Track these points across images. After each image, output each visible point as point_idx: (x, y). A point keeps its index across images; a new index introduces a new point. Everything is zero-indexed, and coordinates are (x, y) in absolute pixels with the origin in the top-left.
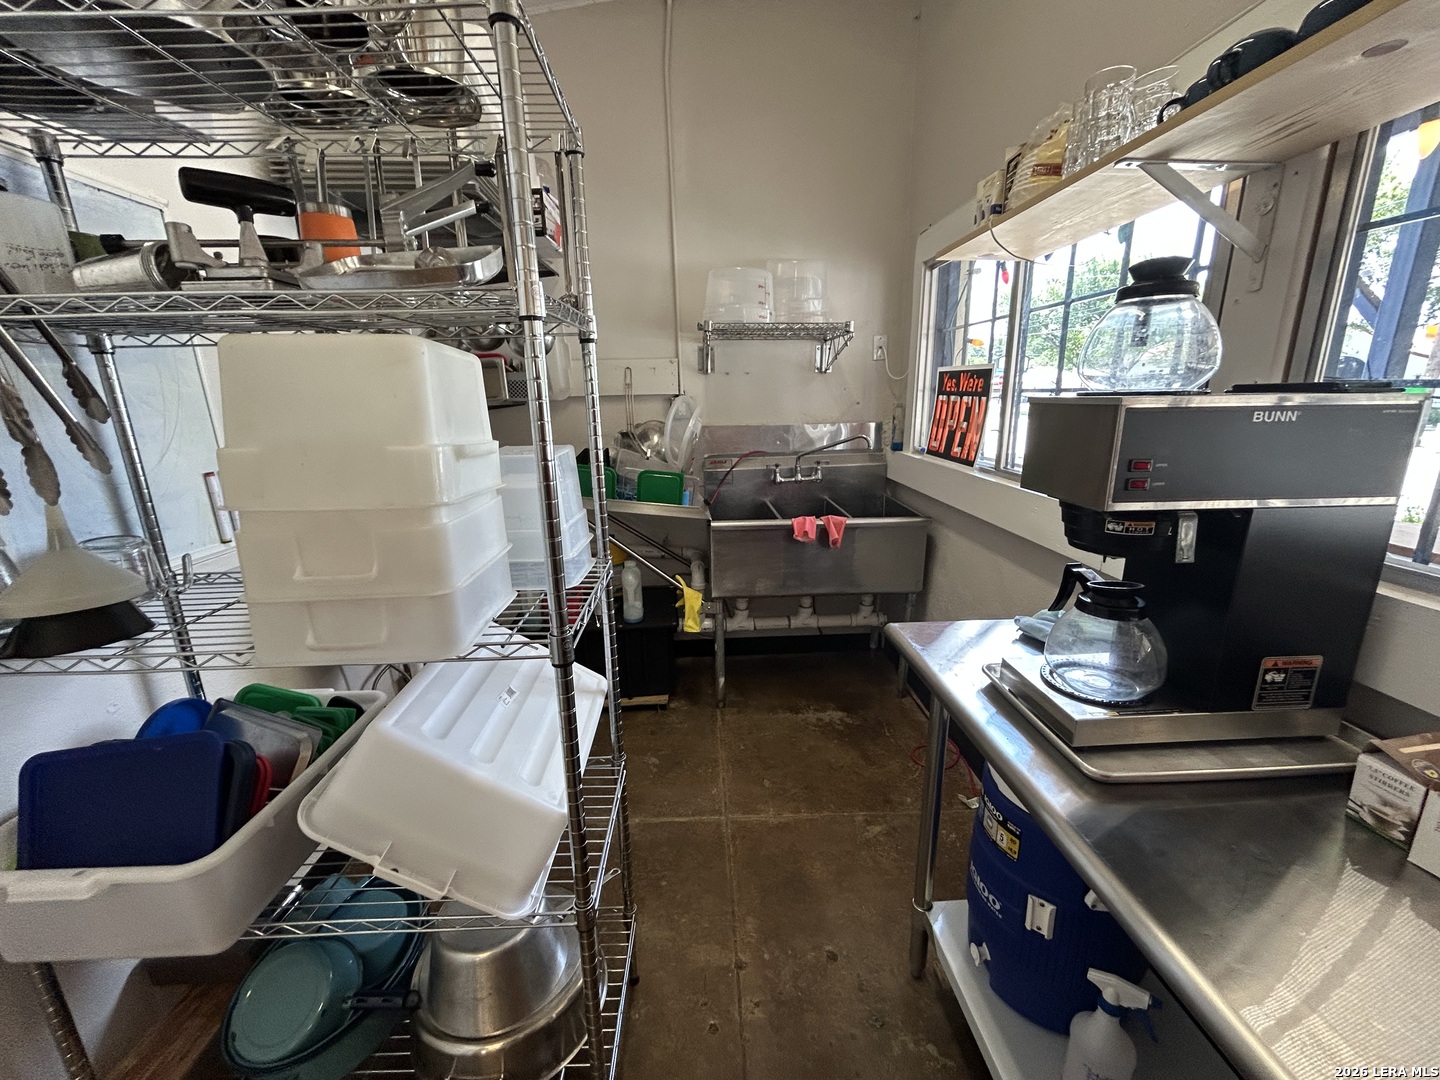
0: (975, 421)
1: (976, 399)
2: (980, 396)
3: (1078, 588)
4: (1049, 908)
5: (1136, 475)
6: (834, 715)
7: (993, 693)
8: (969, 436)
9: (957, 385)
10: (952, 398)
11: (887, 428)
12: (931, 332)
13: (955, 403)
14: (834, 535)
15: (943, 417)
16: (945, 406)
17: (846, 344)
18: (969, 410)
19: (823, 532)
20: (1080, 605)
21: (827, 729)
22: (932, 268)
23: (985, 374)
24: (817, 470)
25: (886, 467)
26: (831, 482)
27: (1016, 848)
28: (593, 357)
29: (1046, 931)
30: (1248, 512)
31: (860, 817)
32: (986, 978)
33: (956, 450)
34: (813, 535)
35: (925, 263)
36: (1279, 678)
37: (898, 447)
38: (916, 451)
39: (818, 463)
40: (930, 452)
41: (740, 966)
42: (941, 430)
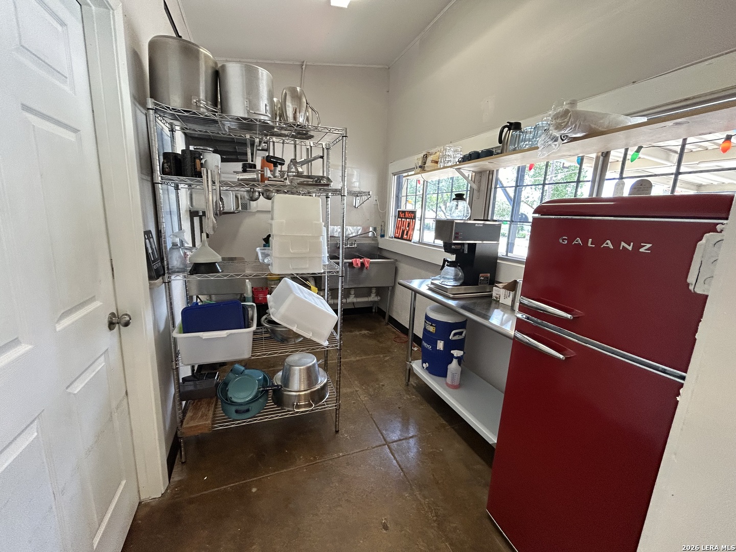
0: (411, 227)
1: (411, 220)
2: (413, 219)
3: (446, 263)
4: (442, 342)
5: (457, 235)
6: (366, 332)
8: (409, 232)
9: (405, 215)
10: (403, 219)
11: (379, 229)
12: (394, 197)
13: (404, 221)
14: (367, 265)
15: (400, 226)
16: (400, 222)
17: (368, 199)
18: (409, 224)
19: (363, 264)
21: (364, 336)
22: (395, 175)
23: (414, 212)
24: (355, 243)
25: (378, 243)
26: (358, 249)
27: (434, 330)
29: (442, 349)
30: (476, 244)
31: (382, 356)
32: (427, 372)
33: (405, 236)
34: (359, 265)
35: (393, 173)
36: (483, 278)
37: (383, 236)
38: (390, 237)
39: (355, 241)
40: (395, 237)
42: (399, 230)
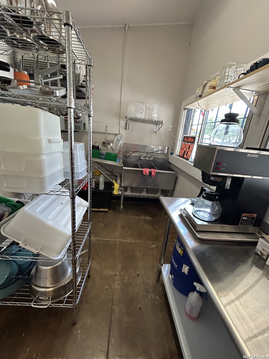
0: (190, 149)
1: (191, 144)
2: (192, 143)
3: (204, 193)
4: (188, 267)
5: (218, 166)
6: (148, 218)
7: (181, 216)
8: (189, 153)
9: (188, 140)
10: (186, 143)
11: (170, 149)
12: (183, 126)
13: (186, 144)
14: (153, 174)
15: (183, 148)
16: (184, 145)
17: (162, 126)
18: (189, 146)
19: (150, 173)
20: (203, 197)
21: (146, 221)
22: (185, 109)
23: (194, 138)
24: (151, 157)
25: (169, 158)
26: (154, 161)
27: (182, 253)
28: (91, 121)
29: (186, 273)
30: (243, 178)
31: (150, 243)
33: (185, 156)
34: (148, 173)
36: (246, 218)
37: (172, 154)
38: (176, 155)
39: (152, 156)
40: (179, 156)
41: (115, 275)
42: (182, 151)
